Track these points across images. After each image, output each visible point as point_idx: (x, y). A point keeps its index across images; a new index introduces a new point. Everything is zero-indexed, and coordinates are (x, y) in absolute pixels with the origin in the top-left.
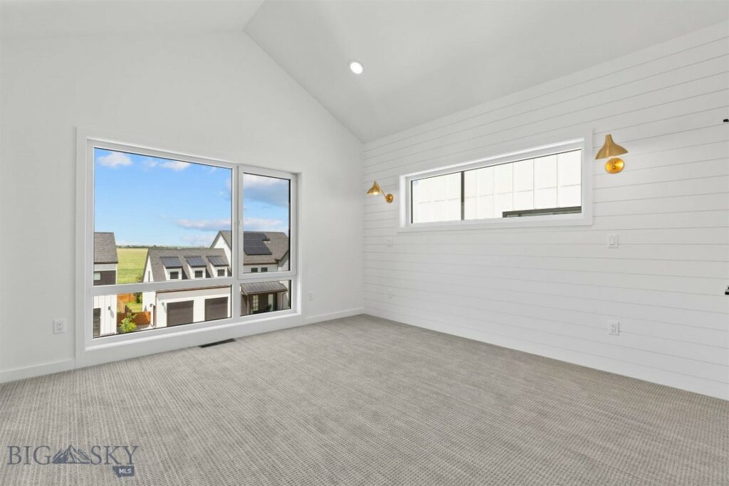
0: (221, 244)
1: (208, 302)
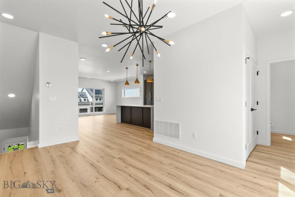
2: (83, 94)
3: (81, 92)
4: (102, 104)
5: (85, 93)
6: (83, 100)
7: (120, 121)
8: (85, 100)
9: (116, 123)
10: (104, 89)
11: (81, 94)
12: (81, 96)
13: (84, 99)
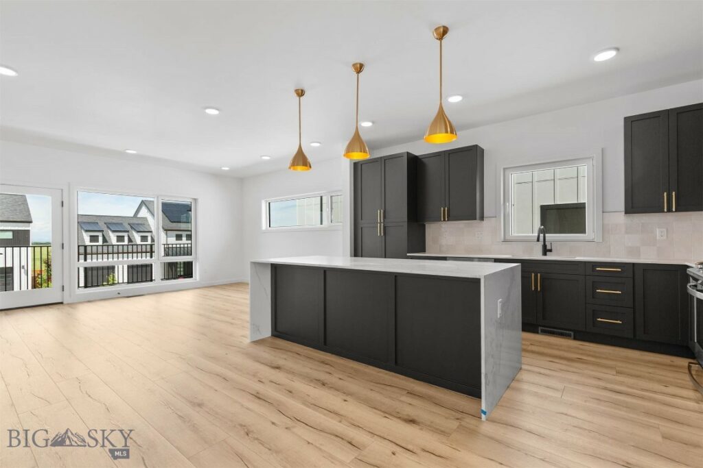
0: (144, 213)
1: (131, 268)
2: (140, 222)
3: (132, 215)
4: (188, 252)
5: (145, 219)
6: (140, 238)
7: (267, 332)
8: (144, 238)
9: (247, 341)
10: (195, 200)
11: (131, 222)
12: (132, 228)
13: (142, 237)
